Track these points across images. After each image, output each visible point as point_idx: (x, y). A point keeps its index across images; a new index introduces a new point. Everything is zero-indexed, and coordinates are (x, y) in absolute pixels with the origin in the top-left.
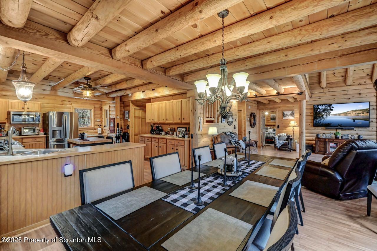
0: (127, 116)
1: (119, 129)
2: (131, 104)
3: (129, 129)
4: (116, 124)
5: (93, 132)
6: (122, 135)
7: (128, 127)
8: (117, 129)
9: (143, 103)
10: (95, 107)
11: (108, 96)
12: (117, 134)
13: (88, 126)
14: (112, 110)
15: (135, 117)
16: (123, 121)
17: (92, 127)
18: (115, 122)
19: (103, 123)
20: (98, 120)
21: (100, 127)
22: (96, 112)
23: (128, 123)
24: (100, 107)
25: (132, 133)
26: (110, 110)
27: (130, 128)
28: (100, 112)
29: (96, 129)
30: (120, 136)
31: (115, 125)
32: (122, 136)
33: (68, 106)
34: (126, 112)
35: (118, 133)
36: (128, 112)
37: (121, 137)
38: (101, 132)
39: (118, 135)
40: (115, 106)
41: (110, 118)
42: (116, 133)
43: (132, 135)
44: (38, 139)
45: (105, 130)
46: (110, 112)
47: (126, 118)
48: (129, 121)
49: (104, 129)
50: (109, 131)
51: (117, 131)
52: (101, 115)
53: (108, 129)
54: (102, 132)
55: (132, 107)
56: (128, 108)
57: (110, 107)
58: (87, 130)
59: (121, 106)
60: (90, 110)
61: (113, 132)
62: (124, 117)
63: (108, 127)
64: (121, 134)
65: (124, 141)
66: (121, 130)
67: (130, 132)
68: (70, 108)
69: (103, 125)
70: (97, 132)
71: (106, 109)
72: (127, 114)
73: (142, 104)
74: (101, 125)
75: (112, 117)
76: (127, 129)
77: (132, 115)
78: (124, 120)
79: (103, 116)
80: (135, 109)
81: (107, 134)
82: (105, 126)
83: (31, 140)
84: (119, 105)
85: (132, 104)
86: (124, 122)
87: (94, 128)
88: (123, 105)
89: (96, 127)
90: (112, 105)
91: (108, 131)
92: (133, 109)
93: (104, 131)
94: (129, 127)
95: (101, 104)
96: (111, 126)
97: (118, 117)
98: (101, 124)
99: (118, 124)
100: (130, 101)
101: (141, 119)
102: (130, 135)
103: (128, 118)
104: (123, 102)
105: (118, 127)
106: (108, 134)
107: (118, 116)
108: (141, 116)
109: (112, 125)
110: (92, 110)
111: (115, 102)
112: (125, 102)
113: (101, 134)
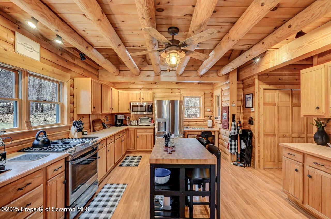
0: (249, 103)
1: (236, 123)
2: (257, 81)
3: (252, 124)
4: (231, 116)
5: (203, 124)
6: (240, 133)
7: (251, 122)
8: (233, 123)
9: (280, 77)
10: (204, 94)
11: (219, 74)
12: (233, 131)
13: (197, 117)
14: (225, 94)
15: (265, 104)
16: (242, 111)
17: (202, 118)
18: (229, 113)
19: (214, 113)
20: (209, 110)
21: (210, 119)
22: (206, 99)
23: (252, 115)
24: (211, 92)
25: (259, 133)
26: (223, 95)
27: (256, 122)
28: (211, 99)
29: (205, 121)
30: (237, 135)
31: (229, 117)
32: (240, 135)
33: (177, 94)
34: (247, 96)
35: (234, 129)
36: (251, 96)
37: (239, 137)
38: (211, 126)
39: (234, 133)
40: (229, 87)
41: (222, 107)
42: (231, 129)
43: (259, 135)
44: (148, 131)
45: (217, 123)
46: (222, 99)
47: (247, 106)
48: (253, 110)
49: (215, 121)
50: (221, 125)
51: (233, 127)
52: (212, 103)
53: (220, 122)
54: (213, 125)
55: (259, 87)
56: (250, 90)
57: (222, 90)
58: (196, 122)
59: (238, 88)
60: (200, 97)
61: (226, 127)
62: (244, 105)
63: (219, 119)
64: (238, 132)
65: (244, 143)
66: (238, 125)
67: (254, 130)
68: (179, 97)
69: (214, 117)
70: (207, 125)
71: (218, 95)
72: (249, 98)
73: (280, 79)
74: (211, 117)
75: (225, 105)
76: (249, 124)
77: (259, 101)
78: (243, 109)
79: (214, 104)
80: (264, 89)
81: (218, 129)
82: (216, 118)
83: (142, 131)
84: (235, 85)
85: (260, 82)
86: (243, 113)
87: (204, 120)
88: (241, 86)
89: (206, 118)
90: (225, 88)
91: (219, 124)
92: (262, 90)
93: (215, 125)
94: (253, 121)
95: (212, 89)
96: (223, 118)
97: (234, 105)
98: (212, 114)
99: (233, 116)
100: (256, 77)
101: (276, 107)
102: (256, 134)
103: (251, 106)
104: (242, 81)
105: (234, 120)
106: (220, 128)
107: (233, 103)
108: (276, 102)
109: (225, 116)
110: (202, 98)
111: (229, 82)
112: (245, 81)
113: (212, 128)
